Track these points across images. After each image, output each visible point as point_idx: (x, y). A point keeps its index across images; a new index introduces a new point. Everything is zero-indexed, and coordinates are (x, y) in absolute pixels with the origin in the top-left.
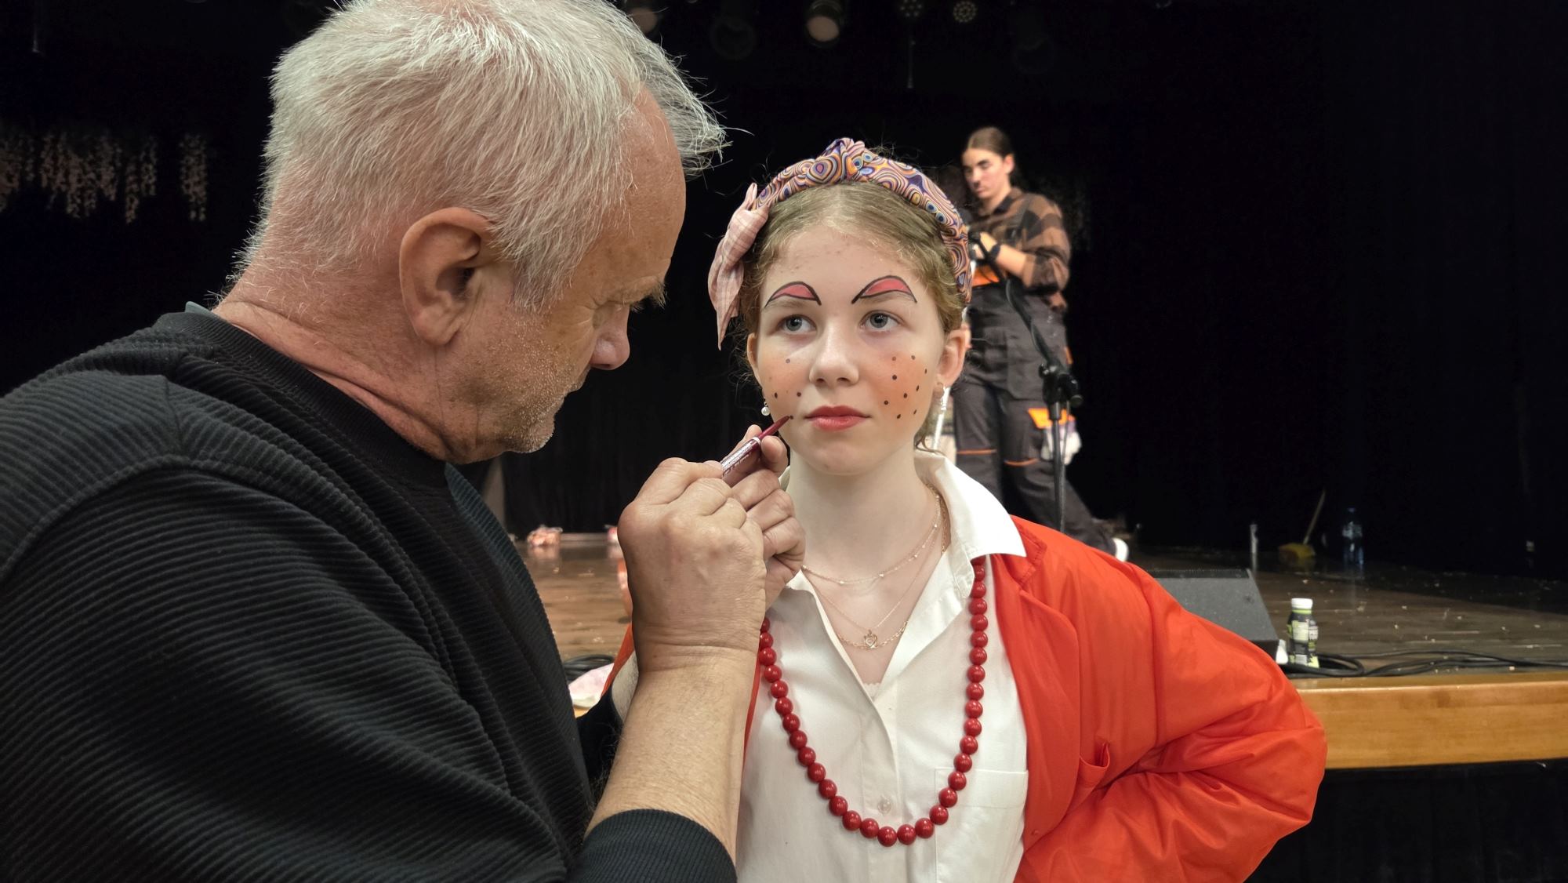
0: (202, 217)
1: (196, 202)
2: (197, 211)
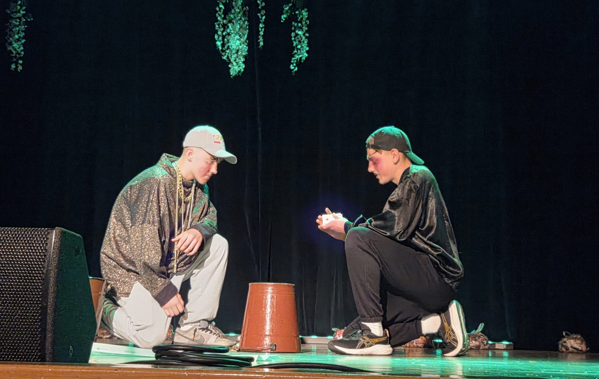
0: (20, 68)
1: (16, 56)
2: (17, 63)
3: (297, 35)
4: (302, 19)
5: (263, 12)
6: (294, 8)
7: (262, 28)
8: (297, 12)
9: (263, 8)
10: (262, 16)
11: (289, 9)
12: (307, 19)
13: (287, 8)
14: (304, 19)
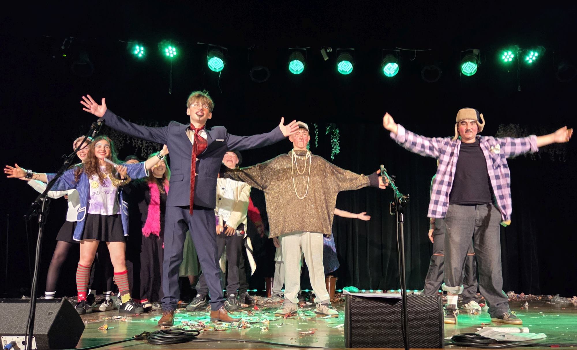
3: (334, 141)
4: (336, 133)
5: (317, 130)
6: (331, 128)
7: (317, 138)
8: (333, 130)
9: (317, 128)
10: (317, 132)
11: (329, 128)
12: (339, 134)
13: (328, 128)
14: (337, 134)
